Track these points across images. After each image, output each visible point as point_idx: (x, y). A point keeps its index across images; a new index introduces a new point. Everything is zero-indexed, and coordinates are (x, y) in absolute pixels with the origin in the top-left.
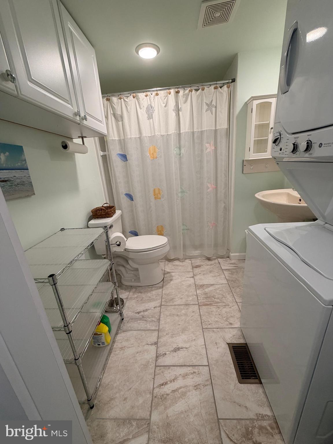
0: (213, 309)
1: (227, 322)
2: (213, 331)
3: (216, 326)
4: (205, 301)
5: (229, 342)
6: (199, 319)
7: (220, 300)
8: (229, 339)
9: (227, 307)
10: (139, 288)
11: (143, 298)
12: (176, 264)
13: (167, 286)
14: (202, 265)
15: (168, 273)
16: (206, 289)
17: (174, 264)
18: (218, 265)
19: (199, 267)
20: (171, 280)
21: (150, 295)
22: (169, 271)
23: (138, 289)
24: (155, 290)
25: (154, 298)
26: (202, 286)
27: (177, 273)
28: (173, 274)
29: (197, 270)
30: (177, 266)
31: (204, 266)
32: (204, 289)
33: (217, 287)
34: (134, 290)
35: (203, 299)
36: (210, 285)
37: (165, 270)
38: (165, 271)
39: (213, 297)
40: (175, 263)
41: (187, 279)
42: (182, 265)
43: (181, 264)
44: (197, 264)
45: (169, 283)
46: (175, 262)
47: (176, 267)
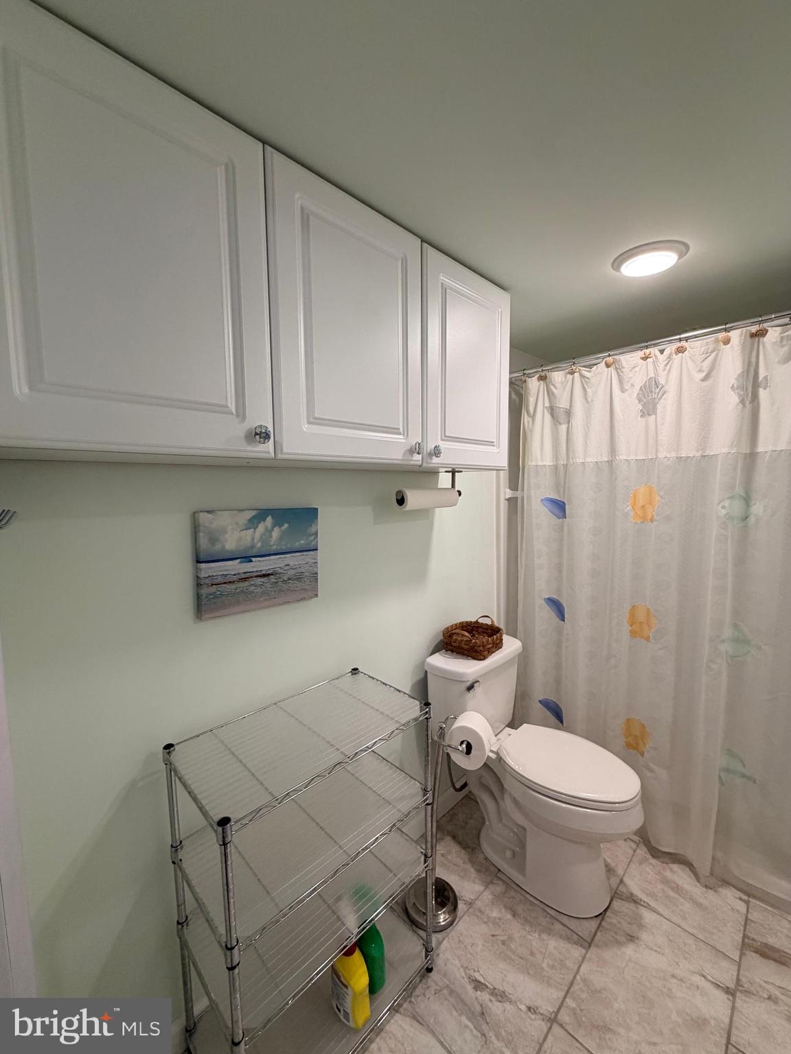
10: (517, 892)
11: (511, 938)
12: (675, 878)
13: (607, 954)
15: (633, 899)
17: (668, 874)
19: (776, 961)
20: (632, 938)
21: (534, 944)
22: (634, 892)
23: (512, 893)
24: (561, 937)
25: (544, 965)
27: (666, 925)
28: (648, 916)
29: (761, 972)
30: (678, 889)
34: (499, 888)
37: (626, 880)
38: (621, 881)
40: (671, 870)
41: (697, 979)
42: (701, 900)
43: (696, 890)
46: (675, 867)
47: (672, 894)
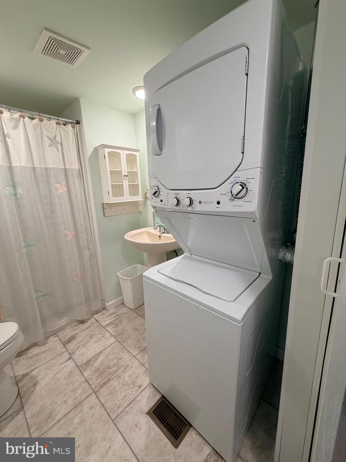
0: (114, 383)
1: (136, 388)
2: (127, 412)
3: (127, 402)
4: (99, 381)
5: (147, 409)
6: (104, 412)
7: (117, 366)
8: (146, 406)
9: (128, 369)
14: (77, 334)
15: (24, 376)
16: (94, 363)
18: (97, 324)
19: (72, 340)
22: (24, 373)
26: (88, 363)
28: (34, 373)
29: (72, 346)
31: (79, 334)
32: (92, 366)
33: (107, 352)
35: (97, 380)
36: (97, 356)
37: (17, 374)
38: (15, 377)
39: (108, 368)
41: (62, 366)
44: (68, 337)
45: (33, 391)
